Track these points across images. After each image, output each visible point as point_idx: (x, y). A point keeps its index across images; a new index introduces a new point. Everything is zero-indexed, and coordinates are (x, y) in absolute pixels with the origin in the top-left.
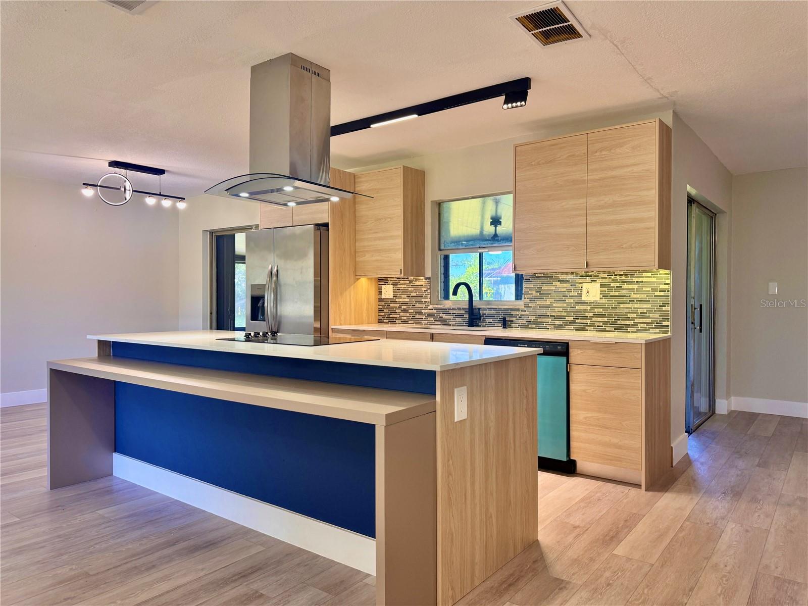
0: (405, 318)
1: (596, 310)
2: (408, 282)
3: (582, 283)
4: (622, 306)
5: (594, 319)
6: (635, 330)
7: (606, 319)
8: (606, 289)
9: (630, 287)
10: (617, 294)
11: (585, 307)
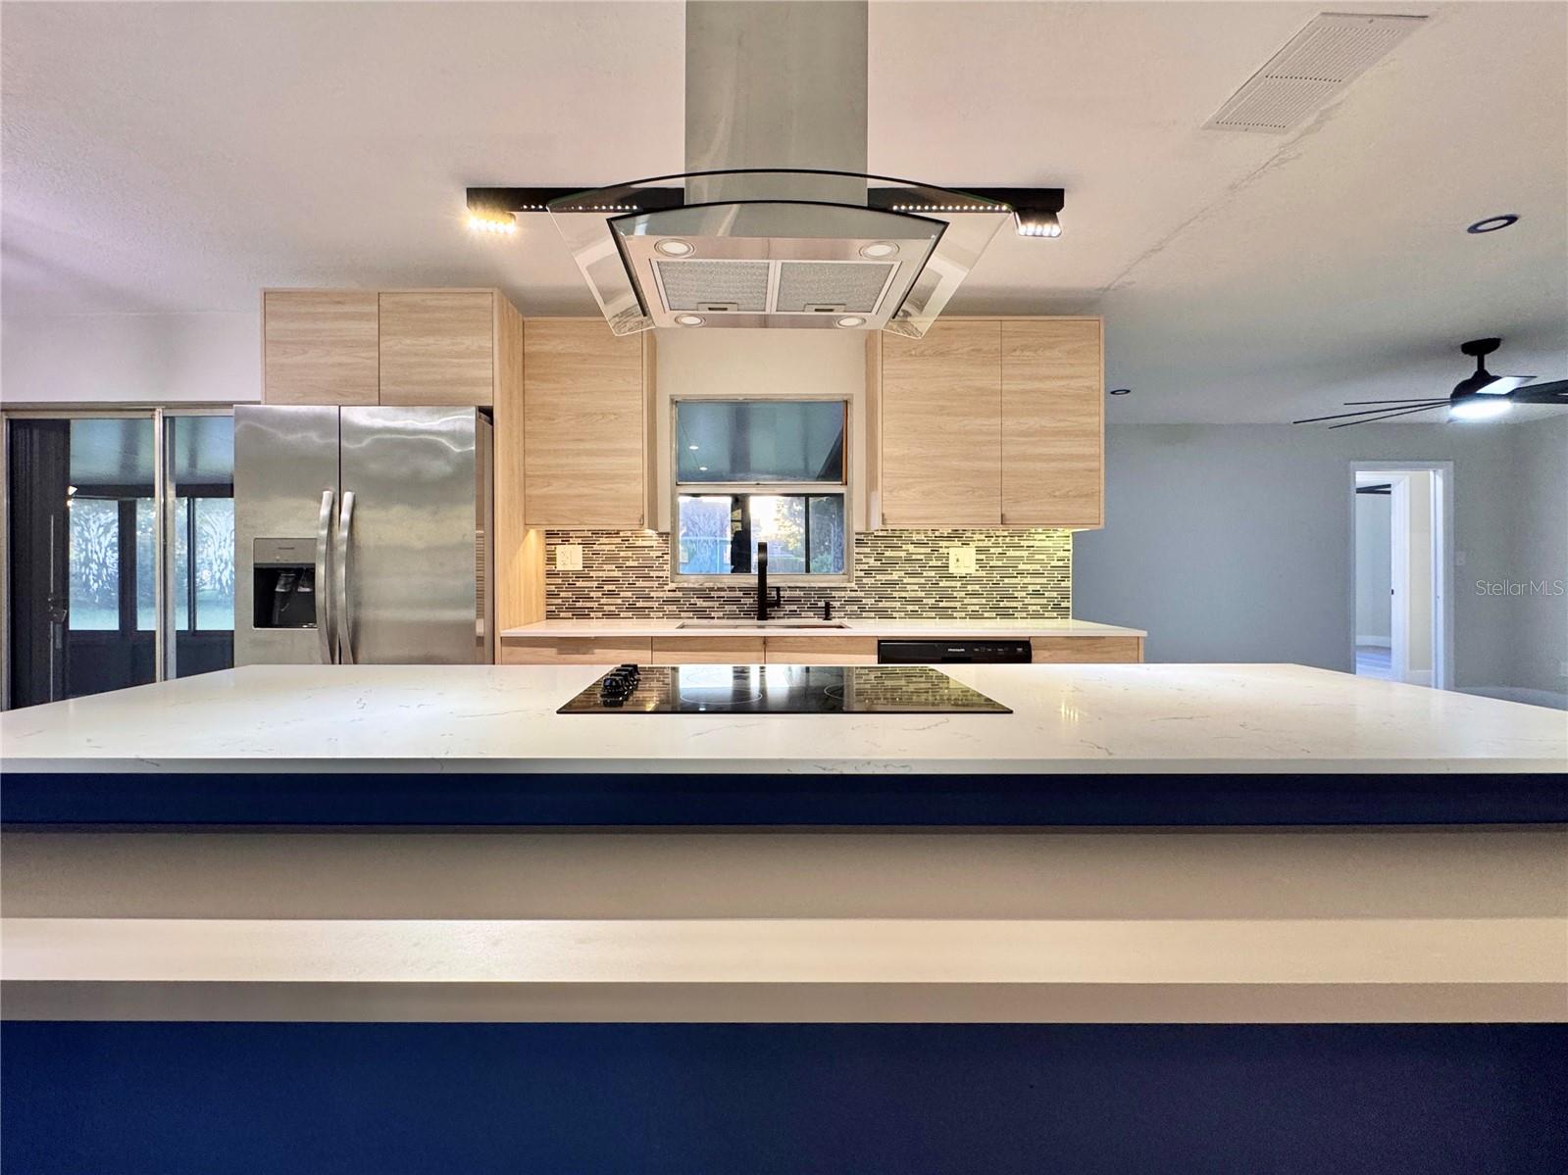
0: (613, 608)
1: (969, 588)
2: (619, 540)
3: (948, 547)
4: (1006, 580)
5: (966, 601)
6: (1024, 615)
7: (984, 601)
8: (983, 557)
9: (1018, 553)
10: (1000, 563)
11: (953, 584)
